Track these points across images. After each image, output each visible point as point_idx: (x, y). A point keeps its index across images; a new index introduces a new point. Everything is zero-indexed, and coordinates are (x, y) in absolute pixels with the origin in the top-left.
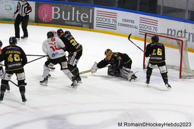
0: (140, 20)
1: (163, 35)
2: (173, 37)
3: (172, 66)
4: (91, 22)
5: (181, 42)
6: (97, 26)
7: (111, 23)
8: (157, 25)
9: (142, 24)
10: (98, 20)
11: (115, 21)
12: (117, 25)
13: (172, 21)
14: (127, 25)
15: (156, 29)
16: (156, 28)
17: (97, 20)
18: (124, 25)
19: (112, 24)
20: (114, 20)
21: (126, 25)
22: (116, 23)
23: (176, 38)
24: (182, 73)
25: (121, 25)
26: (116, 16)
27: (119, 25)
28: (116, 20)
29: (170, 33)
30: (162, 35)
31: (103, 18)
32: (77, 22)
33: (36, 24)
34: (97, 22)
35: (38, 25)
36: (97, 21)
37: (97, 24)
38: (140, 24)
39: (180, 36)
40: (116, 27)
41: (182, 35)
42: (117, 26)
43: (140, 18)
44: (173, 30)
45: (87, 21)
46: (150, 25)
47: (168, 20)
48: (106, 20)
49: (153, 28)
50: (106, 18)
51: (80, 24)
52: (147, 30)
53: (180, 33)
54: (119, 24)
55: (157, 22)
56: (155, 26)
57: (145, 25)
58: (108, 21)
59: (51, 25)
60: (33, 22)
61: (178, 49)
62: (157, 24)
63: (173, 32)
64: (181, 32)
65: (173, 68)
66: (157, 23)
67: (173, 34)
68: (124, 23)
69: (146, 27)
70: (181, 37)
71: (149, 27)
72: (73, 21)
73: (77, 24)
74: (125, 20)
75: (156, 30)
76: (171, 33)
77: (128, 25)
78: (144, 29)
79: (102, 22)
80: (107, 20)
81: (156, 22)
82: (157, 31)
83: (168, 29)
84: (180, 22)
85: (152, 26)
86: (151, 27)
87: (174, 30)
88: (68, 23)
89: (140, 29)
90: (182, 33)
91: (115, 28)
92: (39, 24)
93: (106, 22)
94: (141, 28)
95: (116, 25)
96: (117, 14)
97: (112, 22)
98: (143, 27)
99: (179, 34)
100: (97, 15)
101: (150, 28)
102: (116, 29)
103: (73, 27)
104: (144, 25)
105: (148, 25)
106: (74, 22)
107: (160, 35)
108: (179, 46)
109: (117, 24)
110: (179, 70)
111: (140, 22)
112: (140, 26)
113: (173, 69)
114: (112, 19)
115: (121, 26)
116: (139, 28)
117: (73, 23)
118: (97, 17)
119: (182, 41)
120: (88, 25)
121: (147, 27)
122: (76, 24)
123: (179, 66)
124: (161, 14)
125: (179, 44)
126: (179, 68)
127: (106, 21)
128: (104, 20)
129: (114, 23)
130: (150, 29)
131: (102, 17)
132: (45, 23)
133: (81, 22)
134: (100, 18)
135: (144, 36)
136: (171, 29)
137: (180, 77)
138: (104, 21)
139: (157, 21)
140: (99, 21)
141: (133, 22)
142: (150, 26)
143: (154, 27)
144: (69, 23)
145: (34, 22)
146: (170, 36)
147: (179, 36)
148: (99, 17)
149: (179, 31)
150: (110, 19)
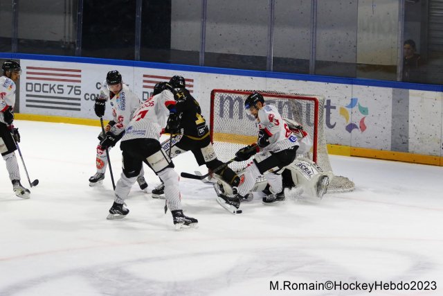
0: (144, 81)
6: (27, 106)
7: (65, 95)
8: (191, 91)
9: (149, 91)
10: (31, 91)
11: (75, 90)
12: (83, 99)
13: (232, 76)
17: (27, 90)
19: (69, 99)
20: (72, 87)
22: (79, 94)
25: (93, 98)
26: (80, 76)
28: (80, 87)
31: (44, 85)
34: (27, 95)
36: (29, 93)
37: (27, 101)
38: (144, 92)
40: (79, 105)
42: (83, 102)
43: (145, 76)
44: (236, 99)
47: (222, 76)
48: (53, 88)
50: (52, 83)
54: (87, 97)
55: (191, 83)
58: (57, 90)
62: (191, 89)
63: (236, 104)
66: (191, 86)
76: (232, 107)
79: (41, 93)
80: (56, 88)
81: (188, 83)
83: (221, 98)
84: (254, 78)
87: (239, 100)
91: (77, 107)
93: (52, 94)
95: (79, 99)
96: (80, 71)
97: (69, 93)
100: (28, 78)
102: (79, 110)
109: (82, 97)
111: (145, 87)
114: (69, 86)
118: (27, 84)
124: (200, 63)
127: (52, 90)
128: (46, 88)
131: (42, 82)
134: (36, 84)
136: (229, 98)
138: (47, 92)
139: (192, 81)
140: (33, 93)
148: (34, 82)
150: (62, 86)
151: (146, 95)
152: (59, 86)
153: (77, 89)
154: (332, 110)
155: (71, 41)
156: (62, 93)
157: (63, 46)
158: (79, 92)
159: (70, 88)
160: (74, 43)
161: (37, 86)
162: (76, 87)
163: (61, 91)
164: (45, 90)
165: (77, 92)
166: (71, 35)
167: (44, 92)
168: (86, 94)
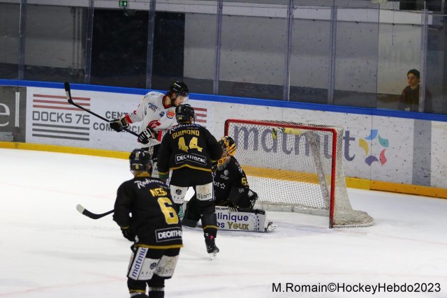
4: (17, 124)
6: (34, 135)
7: (73, 124)
8: (204, 121)
10: (38, 119)
11: (84, 119)
12: (92, 128)
13: (247, 105)
17: (34, 119)
19: (77, 128)
20: (81, 116)
22: (88, 123)
25: (102, 127)
26: (88, 105)
27: (97, 129)
28: (88, 116)
31: (51, 113)
34: (34, 124)
36: (36, 122)
37: (34, 130)
40: (88, 134)
42: (92, 131)
44: (251, 130)
45: (7, 124)
47: (237, 105)
48: (60, 117)
50: (60, 112)
53: (270, 135)
54: (96, 126)
55: (204, 113)
58: (65, 119)
62: (204, 118)
63: (251, 135)
64: (274, 132)
66: (205, 116)
74: (113, 115)
76: (246, 138)
79: (49, 122)
80: (63, 117)
81: (200, 112)
83: (236, 128)
84: (269, 107)
87: (254, 130)
90: (276, 134)
91: (86, 137)
93: (60, 123)
95: (88, 129)
96: (89, 99)
97: (77, 123)
99: (267, 137)
100: (34, 106)
102: (88, 139)
109: (90, 126)
114: (77, 115)
115: (103, 130)
118: (34, 112)
120: (10, 133)
124: (214, 92)
127: (60, 119)
128: (54, 117)
129: (81, 124)
131: (49, 111)
134: (43, 113)
136: (244, 129)
138: (55, 121)
139: (205, 110)
140: (40, 122)
148: (41, 110)
149: (267, 131)
150: (70, 115)
152: (67, 114)
153: (85, 118)
154: (351, 142)
155: (80, 68)
156: (70, 122)
157: (71, 74)
158: (87, 121)
159: (78, 117)
160: (83, 70)
161: (44, 114)
162: (85, 116)
163: (69, 120)
164: (52, 119)
165: (86, 121)
166: (80, 62)
167: (51, 121)
168: (95, 124)
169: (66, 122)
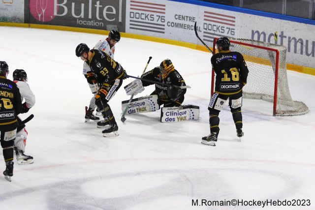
0: (205, 16)
1: (245, 42)
2: (261, 45)
3: (261, 94)
4: (120, 20)
5: (275, 53)
6: (131, 28)
7: (155, 22)
8: (234, 25)
9: (208, 22)
10: (133, 17)
11: (161, 19)
12: (166, 25)
14: (182, 24)
15: (231, 32)
16: (232, 29)
17: (131, 17)
18: (177, 25)
19: (157, 24)
20: (160, 16)
21: (181, 26)
22: (164, 22)
23: (266, 46)
24: (277, 106)
25: (173, 25)
26: (164, 9)
27: (169, 26)
28: (164, 17)
29: (256, 38)
30: (242, 41)
31: (141, 14)
32: (97, 20)
33: (27, 24)
34: (131, 21)
35: (29, 27)
36: (132, 19)
37: (131, 24)
38: (205, 24)
39: (274, 43)
40: (164, 29)
41: (276, 42)
42: (166, 27)
43: (205, 12)
44: (262, 33)
45: (114, 19)
46: (221, 25)
47: (253, 16)
48: (147, 17)
49: (226, 30)
50: (147, 13)
51: (101, 24)
52: (217, 33)
53: (273, 38)
54: (169, 24)
55: (234, 20)
56: (231, 27)
57: (214, 25)
59: (51, 26)
60: (21, 22)
61: (270, 65)
63: (262, 36)
64: (276, 35)
65: (261, 98)
66: (234, 22)
67: (262, 39)
68: (178, 21)
69: (215, 28)
70: (276, 44)
71: (220, 28)
72: (90, 20)
73: (97, 24)
74: (179, 17)
75: (233, 33)
76: (259, 38)
77: (185, 25)
78: (212, 32)
79: (140, 20)
80: (149, 17)
81: (232, 19)
82: (234, 35)
83: (253, 31)
84: (274, 19)
85: (226, 26)
86: (224, 27)
87: (264, 33)
88: (81, 22)
89: (204, 32)
90: (277, 38)
91: (163, 31)
92: (31, 25)
93: (147, 21)
94: (206, 29)
95: (164, 25)
96: (165, 6)
97: (158, 21)
98: (210, 28)
99: (271, 39)
100: (131, 9)
101: (222, 29)
102: (164, 33)
103: (90, 29)
104: (211, 25)
105: (218, 24)
106: (92, 22)
107: (239, 41)
108: (273, 60)
109: (165, 23)
110: (271, 102)
111: (205, 20)
112: (205, 27)
113: (261, 100)
115: (173, 27)
116: (203, 30)
117: (90, 23)
118: (131, 12)
119: (276, 51)
120: (116, 26)
121: (218, 28)
122: (95, 24)
123: (273, 94)
124: (240, 6)
125: (271, 56)
126: (273, 98)
128: (143, 17)
129: (159, 22)
130: (223, 31)
131: (140, 12)
132: (41, 23)
133: (104, 20)
135: (213, 43)
136: (258, 32)
137: (275, 113)
138: (143, 19)
139: (234, 18)
140: (135, 19)
141: (193, 20)
142: (222, 27)
143: (229, 29)
144: (83, 22)
145: (23, 21)
146: (255, 44)
147: (271, 43)
148: (135, 11)
149: (271, 35)
150: (153, 15)
151: (205, 25)
152: (151, 15)
156: (153, 20)
159: (158, 17)
161: (137, 14)
162: (162, 17)
165: (163, 20)
168: (168, 22)
169: (151, 20)
